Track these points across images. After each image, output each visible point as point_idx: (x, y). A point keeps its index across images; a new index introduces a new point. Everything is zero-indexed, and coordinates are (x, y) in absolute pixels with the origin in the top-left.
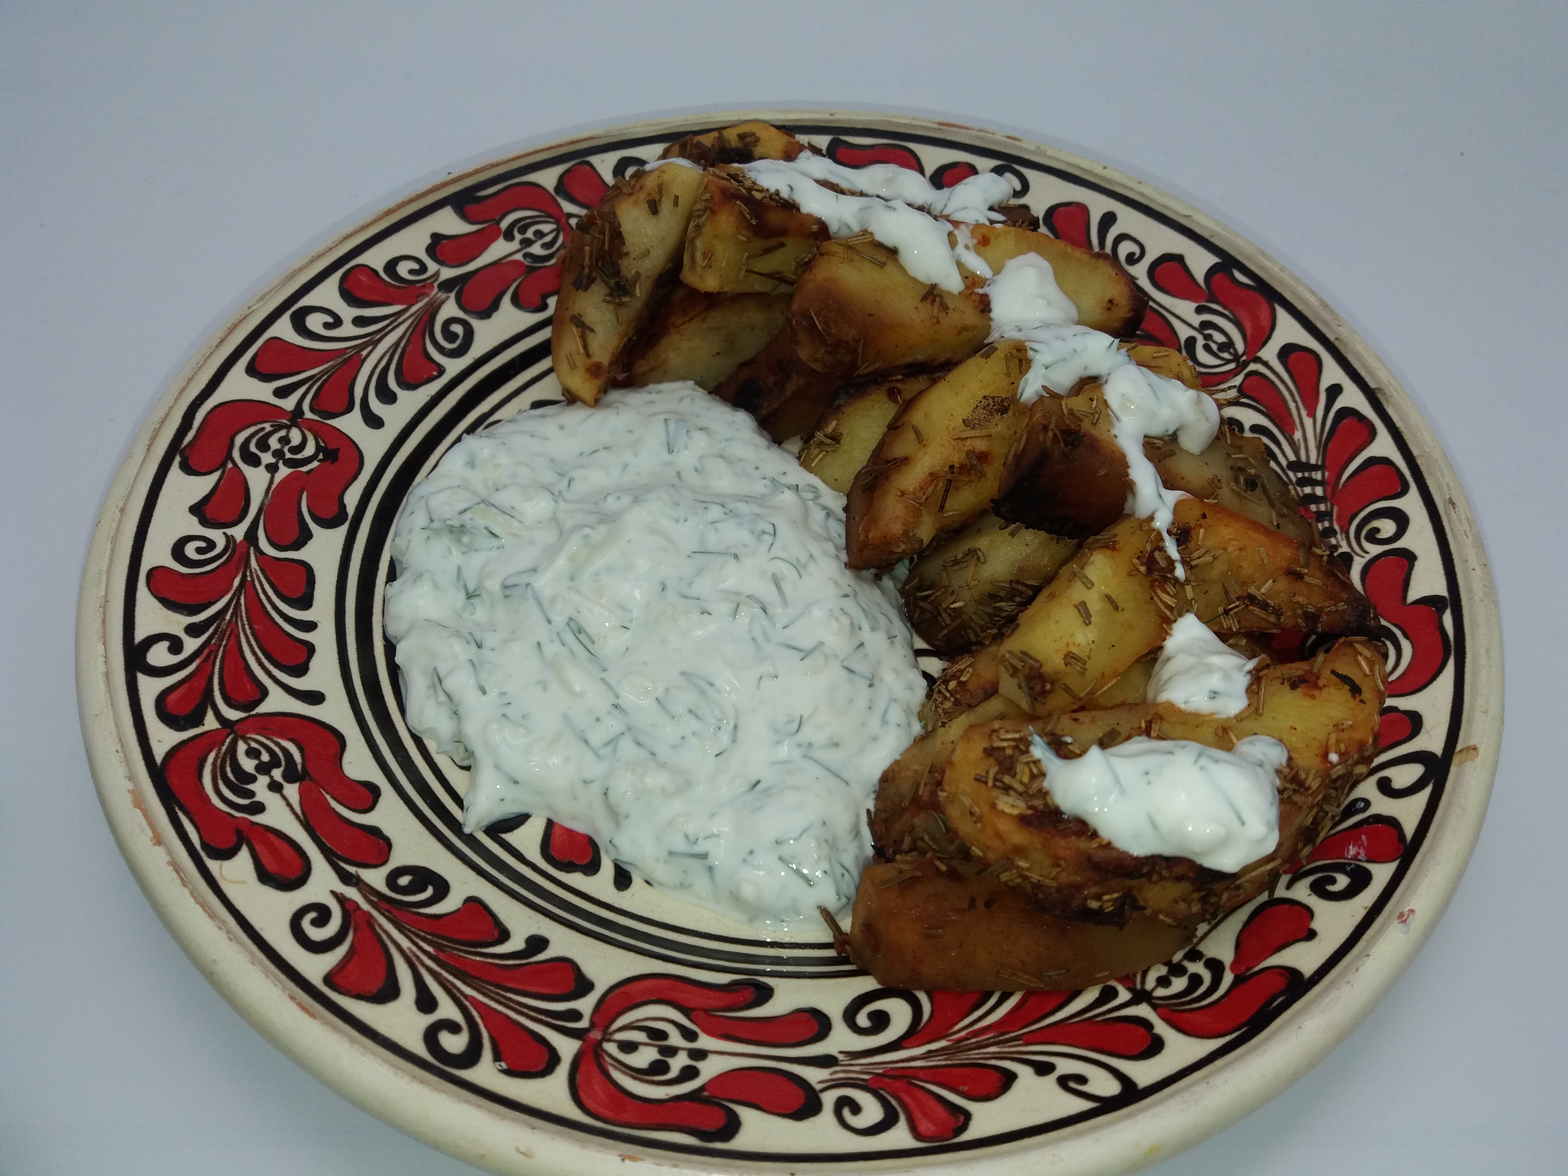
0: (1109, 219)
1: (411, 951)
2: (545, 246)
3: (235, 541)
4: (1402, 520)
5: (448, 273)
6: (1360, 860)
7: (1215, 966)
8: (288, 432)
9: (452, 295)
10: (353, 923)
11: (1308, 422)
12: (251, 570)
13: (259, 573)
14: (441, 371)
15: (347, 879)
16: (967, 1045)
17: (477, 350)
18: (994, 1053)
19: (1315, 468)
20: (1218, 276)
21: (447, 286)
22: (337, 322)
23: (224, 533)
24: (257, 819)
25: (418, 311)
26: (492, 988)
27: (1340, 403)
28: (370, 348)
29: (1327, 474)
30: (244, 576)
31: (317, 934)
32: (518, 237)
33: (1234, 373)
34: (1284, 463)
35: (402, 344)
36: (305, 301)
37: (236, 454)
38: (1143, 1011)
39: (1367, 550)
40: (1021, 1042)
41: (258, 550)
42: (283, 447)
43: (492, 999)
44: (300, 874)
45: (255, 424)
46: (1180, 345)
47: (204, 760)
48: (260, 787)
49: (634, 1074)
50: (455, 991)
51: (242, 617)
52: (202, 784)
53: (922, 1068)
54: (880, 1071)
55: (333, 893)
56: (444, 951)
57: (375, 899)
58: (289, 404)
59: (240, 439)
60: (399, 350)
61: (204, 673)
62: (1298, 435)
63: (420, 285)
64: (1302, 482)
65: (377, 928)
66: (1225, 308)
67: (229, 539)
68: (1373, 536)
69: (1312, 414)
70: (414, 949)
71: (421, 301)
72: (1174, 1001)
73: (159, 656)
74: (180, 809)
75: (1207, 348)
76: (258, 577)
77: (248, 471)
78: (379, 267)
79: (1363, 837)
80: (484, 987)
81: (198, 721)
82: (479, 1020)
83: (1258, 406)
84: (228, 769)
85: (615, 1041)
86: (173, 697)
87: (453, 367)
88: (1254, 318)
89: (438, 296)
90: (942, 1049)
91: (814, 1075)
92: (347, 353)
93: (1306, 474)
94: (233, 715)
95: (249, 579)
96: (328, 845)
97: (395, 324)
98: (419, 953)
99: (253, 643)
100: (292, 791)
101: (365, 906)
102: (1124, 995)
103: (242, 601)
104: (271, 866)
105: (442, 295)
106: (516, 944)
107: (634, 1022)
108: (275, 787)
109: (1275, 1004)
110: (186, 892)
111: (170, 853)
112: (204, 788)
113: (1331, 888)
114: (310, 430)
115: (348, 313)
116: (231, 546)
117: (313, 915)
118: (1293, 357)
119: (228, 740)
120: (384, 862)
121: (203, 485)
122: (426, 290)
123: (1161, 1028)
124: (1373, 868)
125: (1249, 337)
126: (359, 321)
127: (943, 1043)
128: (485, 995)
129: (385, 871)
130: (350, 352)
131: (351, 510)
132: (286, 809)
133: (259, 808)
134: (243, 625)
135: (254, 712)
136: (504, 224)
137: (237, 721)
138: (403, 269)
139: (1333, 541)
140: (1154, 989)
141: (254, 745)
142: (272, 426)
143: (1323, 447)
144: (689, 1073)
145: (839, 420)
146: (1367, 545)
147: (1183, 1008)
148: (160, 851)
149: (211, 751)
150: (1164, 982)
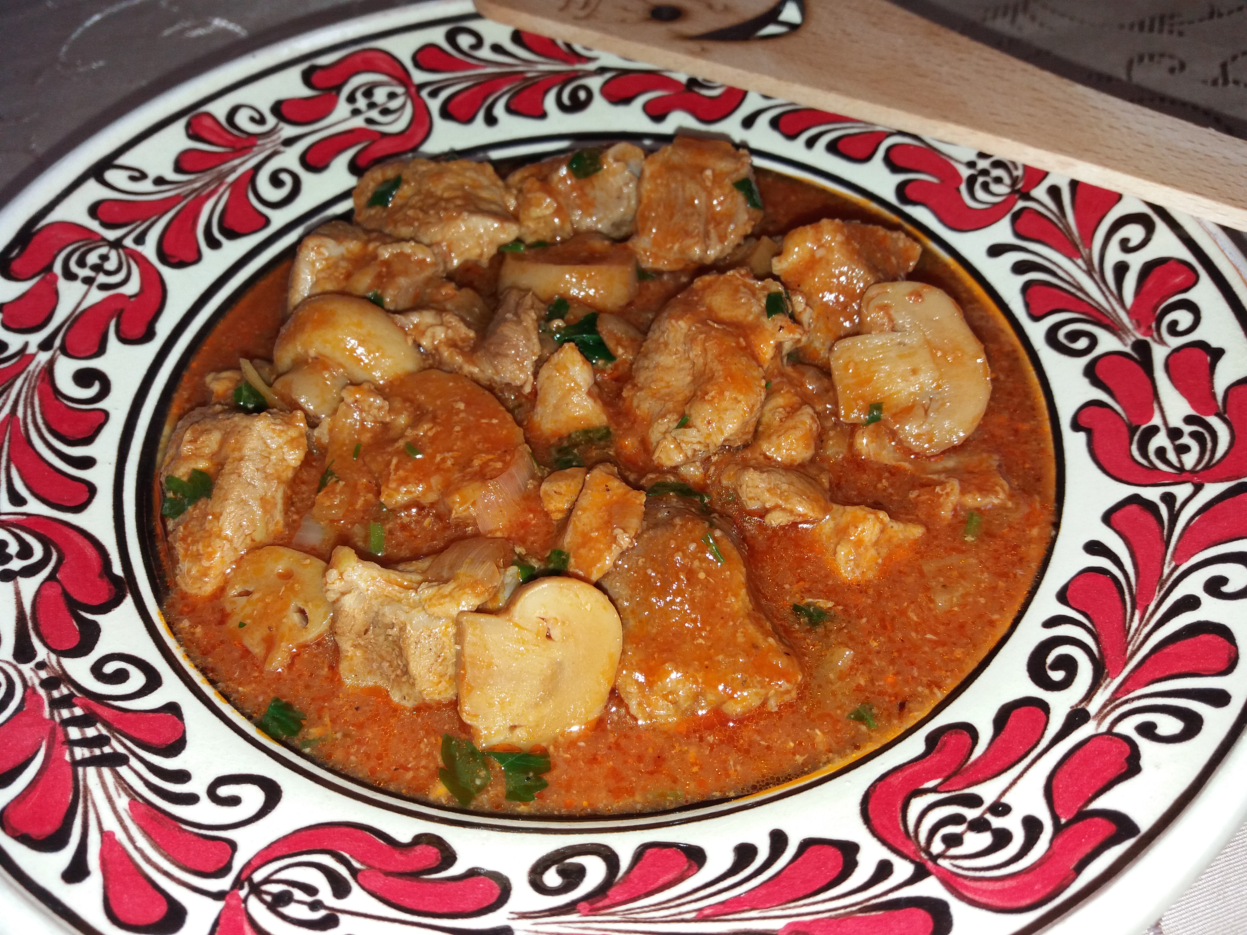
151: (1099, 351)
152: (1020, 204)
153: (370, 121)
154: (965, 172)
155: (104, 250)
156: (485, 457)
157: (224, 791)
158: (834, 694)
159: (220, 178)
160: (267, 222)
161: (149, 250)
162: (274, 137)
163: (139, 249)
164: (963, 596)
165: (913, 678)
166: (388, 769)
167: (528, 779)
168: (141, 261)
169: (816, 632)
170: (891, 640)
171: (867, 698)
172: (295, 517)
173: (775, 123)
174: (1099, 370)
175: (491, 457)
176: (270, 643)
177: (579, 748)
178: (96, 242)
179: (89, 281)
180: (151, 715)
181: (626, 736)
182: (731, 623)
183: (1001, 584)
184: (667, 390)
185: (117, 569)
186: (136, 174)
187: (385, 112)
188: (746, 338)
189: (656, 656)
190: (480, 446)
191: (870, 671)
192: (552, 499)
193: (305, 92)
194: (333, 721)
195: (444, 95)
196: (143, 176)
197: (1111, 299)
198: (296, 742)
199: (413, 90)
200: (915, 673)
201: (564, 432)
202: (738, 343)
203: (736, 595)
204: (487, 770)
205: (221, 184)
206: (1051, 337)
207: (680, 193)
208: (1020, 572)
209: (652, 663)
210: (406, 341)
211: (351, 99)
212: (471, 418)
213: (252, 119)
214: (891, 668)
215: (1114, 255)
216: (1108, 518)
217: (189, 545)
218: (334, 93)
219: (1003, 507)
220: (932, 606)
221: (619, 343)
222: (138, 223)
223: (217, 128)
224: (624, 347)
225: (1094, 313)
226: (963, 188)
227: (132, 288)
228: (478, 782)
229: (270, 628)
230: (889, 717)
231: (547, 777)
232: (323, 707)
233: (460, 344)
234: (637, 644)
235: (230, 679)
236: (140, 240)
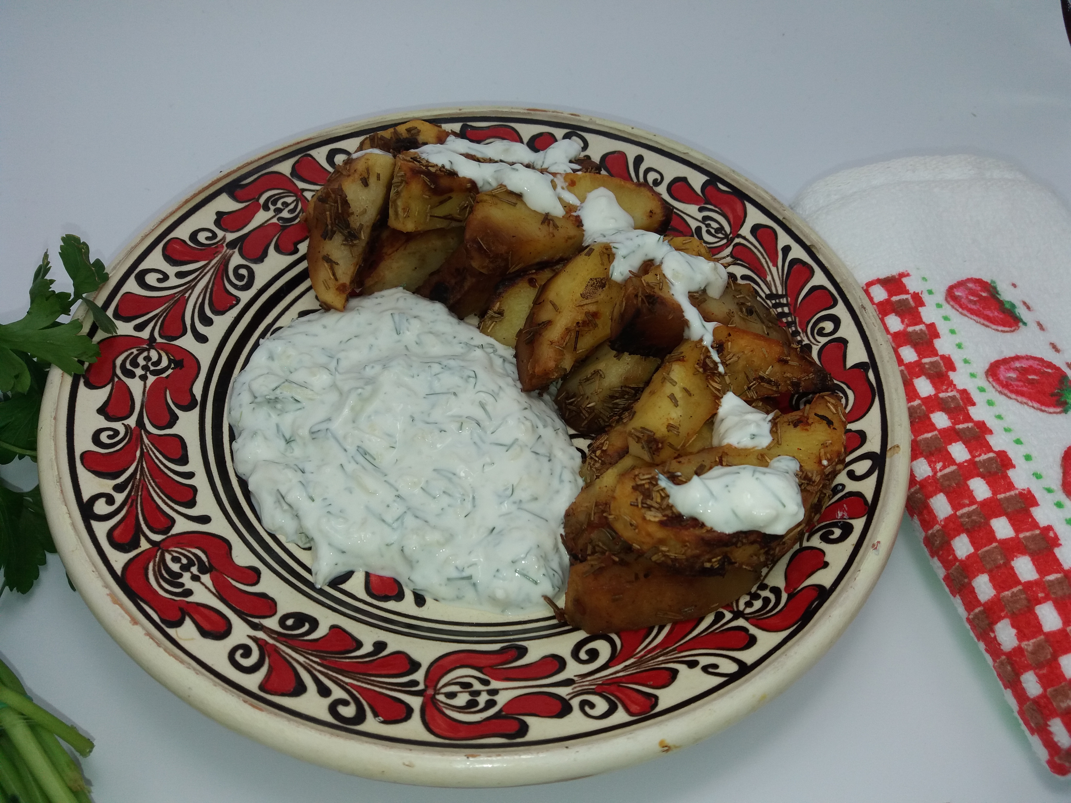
0: (639, 160)
1: (307, 663)
2: (291, 211)
3: (131, 428)
4: (836, 321)
5: (231, 237)
6: (845, 519)
7: (776, 591)
8: (149, 353)
9: (236, 250)
10: (266, 652)
11: (774, 269)
12: (145, 445)
13: (151, 446)
14: (238, 300)
15: (255, 627)
16: (646, 659)
17: (258, 284)
18: (663, 660)
19: (782, 296)
20: (709, 188)
21: (232, 245)
22: (166, 277)
23: (123, 424)
24: (190, 599)
25: (216, 263)
26: (361, 676)
27: (790, 256)
28: (190, 292)
29: (789, 299)
30: (142, 450)
31: (247, 663)
32: (272, 208)
33: (726, 245)
34: (763, 296)
35: (210, 286)
36: (143, 266)
37: (118, 372)
38: (741, 622)
39: (820, 341)
40: (676, 652)
41: (147, 432)
42: (147, 363)
43: (362, 682)
44: (225, 628)
45: (127, 351)
46: (692, 232)
47: (147, 569)
48: (186, 579)
49: (459, 710)
50: (339, 682)
51: (147, 475)
52: (150, 584)
53: (623, 676)
54: (600, 682)
55: (249, 637)
56: (326, 660)
57: (276, 636)
58: (145, 334)
59: (119, 362)
60: (209, 290)
61: (132, 514)
62: (769, 278)
63: (214, 246)
64: (776, 306)
65: (281, 653)
66: (716, 207)
67: (127, 427)
68: (821, 333)
69: (775, 265)
70: (308, 661)
71: (217, 256)
72: (757, 614)
73: (101, 508)
74: (141, 601)
75: (708, 232)
76: (150, 448)
77: (129, 382)
78: (186, 238)
79: (845, 506)
80: (355, 676)
81: (136, 545)
82: (358, 696)
83: (744, 264)
84: (163, 572)
85: (442, 693)
86: (117, 533)
87: (245, 296)
88: (734, 211)
89: (227, 252)
90: (633, 663)
91: (563, 692)
92: (176, 297)
93: (777, 301)
94: (157, 538)
95: (145, 450)
96: (238, 608)
97: (203, 274)
98: (311, 663)
99: (158, 491)
100: (206, 579)
101: (271, 641)
102: (728, 616)
103: (145, 465)
104: (207, 627)
105: (230, 251)
106: (367, 648)
107: (450, 681)
108: (195, 578)
109: (813, 606)
110: (161, 650)
111: (144, 628)
112: (152, 586)
113: (832, 537)
114: (162, 350)
115: (171, 270)
116: (129, 431)
117: (240, 652)
118: (759, 232)
119: (159, 554)
120: (275, 613)
121: (101, 395)
122: (219, 249)
123: (753, 630)
124: (852, 522)
125: (732, 223)
126: (180, 275)
127: (632, 660)
128: (358, 681)
129: (276, 619)
130: (178, 296)
131: (199, 398)
132: (206, 591)
133: (189, 593)
134: (149, 480)
135: (170, 534)
136: (262, 201)
137: (160, 541)
138: (202, 237)
139: (799, 338)
140: (744, 609)
141: (175, 554)
142: (137, 350)
143: (785, 284)
144: (491, 704)
145: (501, 302)
146: (818, 338)
147: (763, 617)
148: (137, 628)
149: (150, 562)
150: (749, 604)
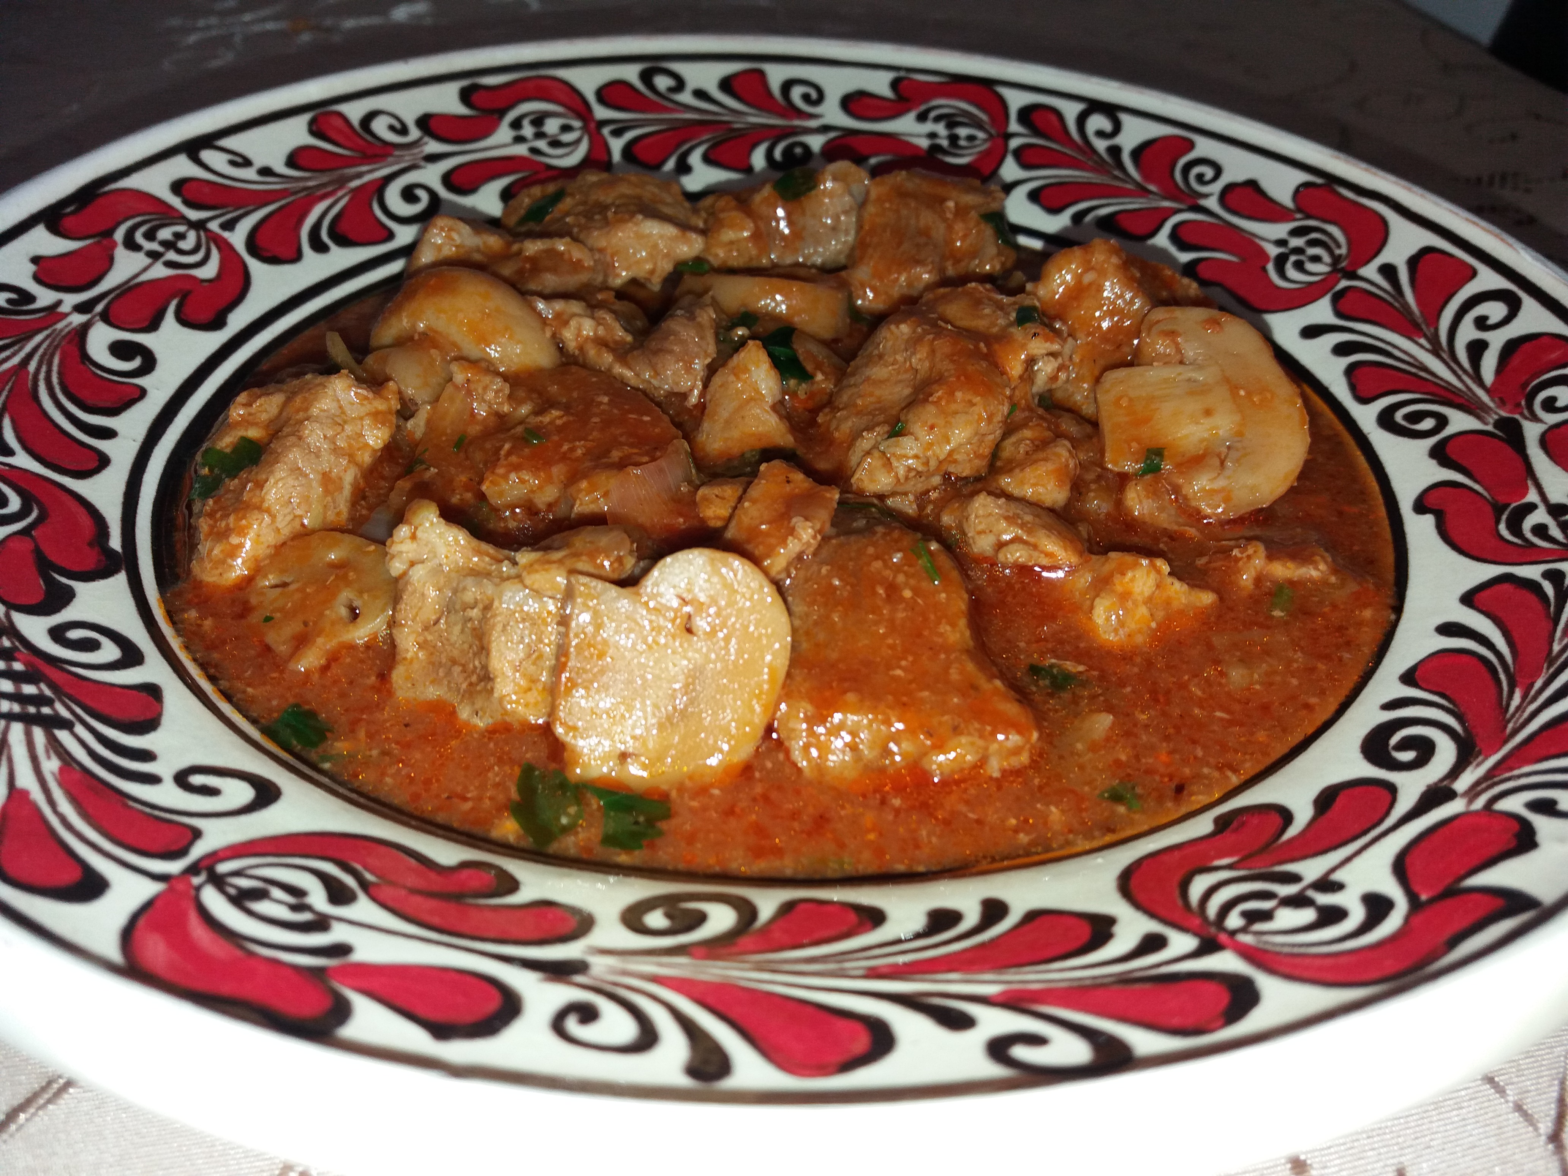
151: (1449, 431)
152: (1344, 283)
153: (534, 151)
154: (1273, 251)
155: (181, 229)
156: (627, 450)
157: (197, 780)
158: (1082, 768)
159: (342, 182)
160: (390, 236)
161: (238, 238)
162: (416, 151)
163: (226, 235)
164: (1268, 674)
165: (1195, 758)
166: (438, 796)
167: (636, 823)
168: (226, 248)
169: (1060, 698)
170: (1164, 714)
171: (1129, 775)
172: (364, 512)
173: (1034, 196)
174: (1450, 449)
175: (635, 451)
176: (301, 641)
177: (711, 796)
178: (174, 218)
179: (154, 256)
180: (118, 690)
181: (780, 788)
182: (943, 656)
183: (1321, 666)
184: (878, 406)
185: (115, 543)
186: (239, 160)
187: (555, 143)
188: (988, 345)
189: (834, 684)
190: (623, 439)
191: (1134, 747)
192: (711, 503)
193: (461, 110)
194: (370, 736)
195: (629, 135)
196: (247, 163)
197: (1465, 378)
198: (313, 756)
199: (593, 125)
200: (1200, 753)
201: (736, 451)
202: (977, 347)
203: (953, 625)
204: (579, 805)
205: (341, 187)
206: (1386, 420)
207: (913, 222)
208: (1346, 655)
209: (827, 694)
210: (544, 332)
211: (516, 124)
212: (615, 411)
213: (392, 128)
214: (1164, 745)
215: (1467, 332)
216: (1468, 599)
217: (216, 521)
218: (496, 116)
219: (1325, 583)
220: (1224, 681)
221: (819, 367)
222: (230, 209)
223: (346, 130)
224: (823, 373)
225: (1442, 393)
226: (1270, 267)
227: (209, 271)
228: (564, 821)
229: (306, 624)
230: (1160, 799)
231: (663, 825)
232: (360, 720)
233: (612, 345)
234: (810, 670)
235: (238, 678)
236: (229, 226)
